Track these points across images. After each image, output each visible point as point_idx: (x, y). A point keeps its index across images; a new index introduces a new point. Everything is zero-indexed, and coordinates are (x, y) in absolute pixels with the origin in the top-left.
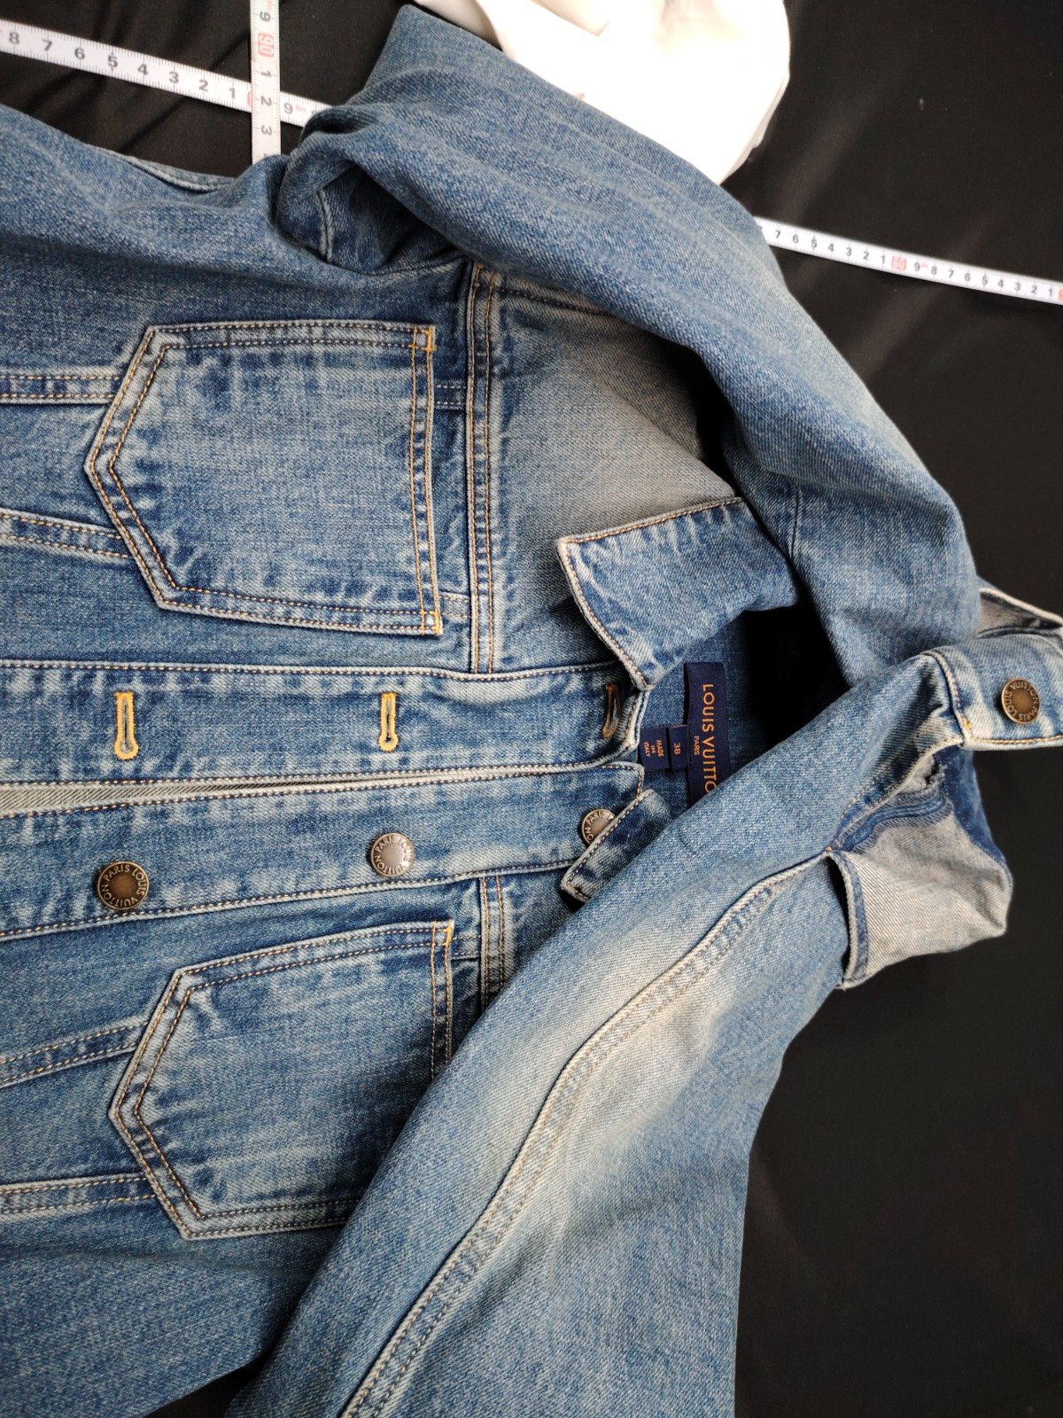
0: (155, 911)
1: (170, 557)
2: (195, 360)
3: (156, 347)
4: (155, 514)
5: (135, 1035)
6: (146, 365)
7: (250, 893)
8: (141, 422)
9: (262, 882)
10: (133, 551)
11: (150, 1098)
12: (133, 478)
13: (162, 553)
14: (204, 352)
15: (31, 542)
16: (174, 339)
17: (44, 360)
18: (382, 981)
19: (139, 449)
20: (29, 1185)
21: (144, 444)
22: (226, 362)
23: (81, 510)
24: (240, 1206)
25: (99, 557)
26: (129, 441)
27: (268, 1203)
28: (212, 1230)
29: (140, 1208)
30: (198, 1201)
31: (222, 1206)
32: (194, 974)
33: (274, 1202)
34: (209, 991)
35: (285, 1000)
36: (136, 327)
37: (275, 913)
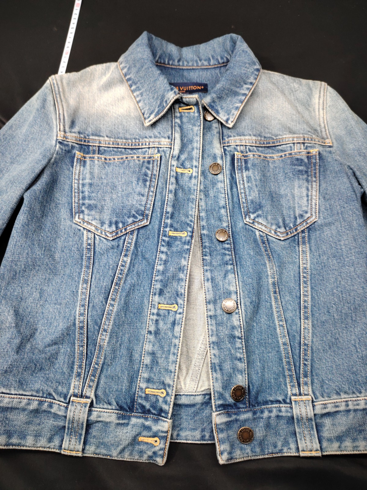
0: (229, 228)
1: (135, 220)
2: (83, 212)
3: (79, 221)
4: (123, 223)
5: (261, 233)
6: (84, 223)
7: (225, 206)
8: (99, 226)
9: (222, 203)
10: (133, 229)
11: (278, 230)
12: (113, 228)
13: (134, 222)
14: (81, 209)
15: (130, 253)
16: (77, 216)
17: (82, 248)
18: (251, 170)
19: (106, 226)
20: (301, 259)
21: (105, 225)
22: (83, 204)
23: (122, 241)
24: (310, 206)
25: (135, 237)
26: (104, 229)
27: (310, 198)
28: (316, 213)
29: (309, 232)
30: (307, 217)
31: (309, 211)
32: (245, 218)
33: (310, 197)
34: (251, 214)
35: (254, 195)
36: (74, 226)
37: (231, 199)
